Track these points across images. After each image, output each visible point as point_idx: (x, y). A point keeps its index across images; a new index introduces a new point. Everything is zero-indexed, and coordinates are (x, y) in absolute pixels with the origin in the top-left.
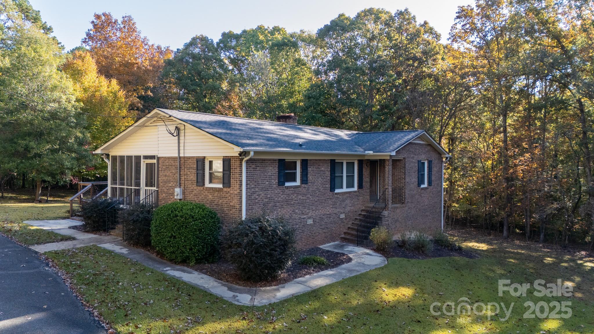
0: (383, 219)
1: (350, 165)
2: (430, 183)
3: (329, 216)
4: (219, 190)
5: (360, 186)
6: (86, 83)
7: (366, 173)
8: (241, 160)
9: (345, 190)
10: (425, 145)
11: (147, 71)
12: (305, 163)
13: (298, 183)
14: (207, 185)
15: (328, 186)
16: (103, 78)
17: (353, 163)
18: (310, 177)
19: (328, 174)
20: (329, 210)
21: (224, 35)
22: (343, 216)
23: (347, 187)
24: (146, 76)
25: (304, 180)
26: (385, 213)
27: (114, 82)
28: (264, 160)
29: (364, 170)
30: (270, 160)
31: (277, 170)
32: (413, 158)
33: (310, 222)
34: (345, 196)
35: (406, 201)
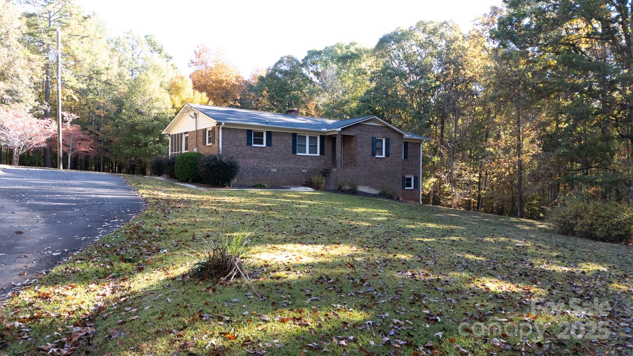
0: (331, 173)
1: (313, 139)
2: (387, 155)
3: (292, 169)
4: (211, 146)
5: (322, 153)
6: (184, 97)
7: (328, 145)
8: (219, 128)
9: (307, 154)
10: (382, 127)
11: (234, 85)
12: (269, 134)
13: (264, 145)
14: (207, 144)
15: (291, 150)
16: (197, 92)
17: (317, 137)
18: (273, 143)
19: (291, 142)
20: (291, 165)
21: (309, 52)
22: (303, 171)
23: (310, 153)
24: (233, 90)
25: (269, 143)
26: (334, 170)
27: (204, 94)
28: (236, 129)
29: (326, 143)
30: (240, 129)
31: (246, 136)
32: (366, 135)
33: (273, 170)
34: (307, 158)
35: (358, 164)
